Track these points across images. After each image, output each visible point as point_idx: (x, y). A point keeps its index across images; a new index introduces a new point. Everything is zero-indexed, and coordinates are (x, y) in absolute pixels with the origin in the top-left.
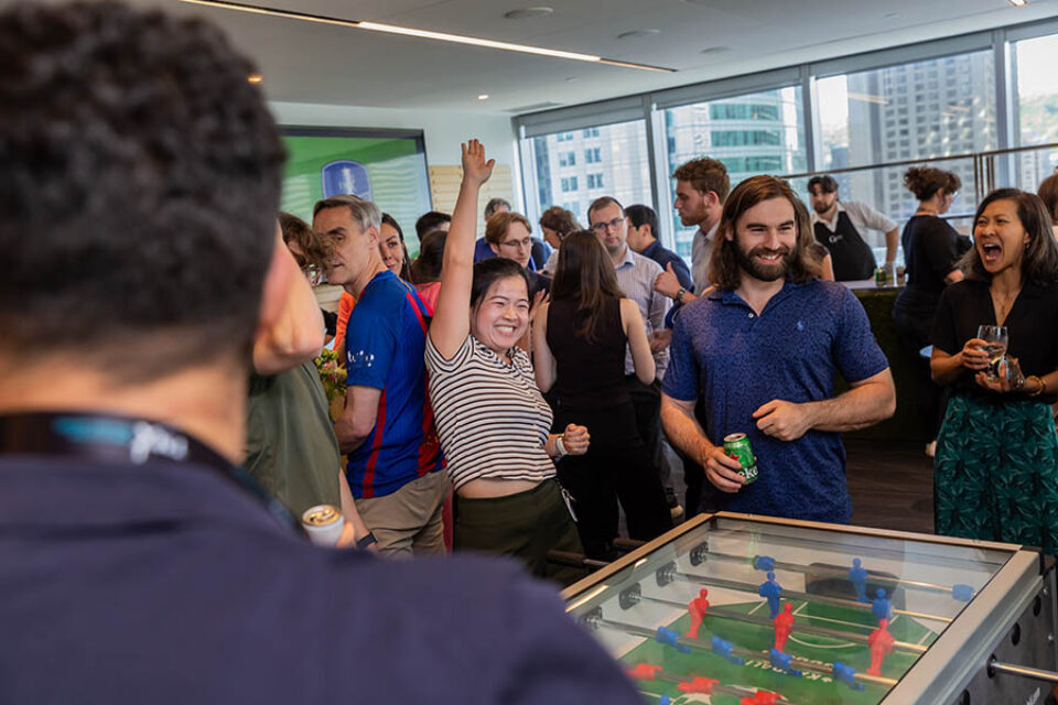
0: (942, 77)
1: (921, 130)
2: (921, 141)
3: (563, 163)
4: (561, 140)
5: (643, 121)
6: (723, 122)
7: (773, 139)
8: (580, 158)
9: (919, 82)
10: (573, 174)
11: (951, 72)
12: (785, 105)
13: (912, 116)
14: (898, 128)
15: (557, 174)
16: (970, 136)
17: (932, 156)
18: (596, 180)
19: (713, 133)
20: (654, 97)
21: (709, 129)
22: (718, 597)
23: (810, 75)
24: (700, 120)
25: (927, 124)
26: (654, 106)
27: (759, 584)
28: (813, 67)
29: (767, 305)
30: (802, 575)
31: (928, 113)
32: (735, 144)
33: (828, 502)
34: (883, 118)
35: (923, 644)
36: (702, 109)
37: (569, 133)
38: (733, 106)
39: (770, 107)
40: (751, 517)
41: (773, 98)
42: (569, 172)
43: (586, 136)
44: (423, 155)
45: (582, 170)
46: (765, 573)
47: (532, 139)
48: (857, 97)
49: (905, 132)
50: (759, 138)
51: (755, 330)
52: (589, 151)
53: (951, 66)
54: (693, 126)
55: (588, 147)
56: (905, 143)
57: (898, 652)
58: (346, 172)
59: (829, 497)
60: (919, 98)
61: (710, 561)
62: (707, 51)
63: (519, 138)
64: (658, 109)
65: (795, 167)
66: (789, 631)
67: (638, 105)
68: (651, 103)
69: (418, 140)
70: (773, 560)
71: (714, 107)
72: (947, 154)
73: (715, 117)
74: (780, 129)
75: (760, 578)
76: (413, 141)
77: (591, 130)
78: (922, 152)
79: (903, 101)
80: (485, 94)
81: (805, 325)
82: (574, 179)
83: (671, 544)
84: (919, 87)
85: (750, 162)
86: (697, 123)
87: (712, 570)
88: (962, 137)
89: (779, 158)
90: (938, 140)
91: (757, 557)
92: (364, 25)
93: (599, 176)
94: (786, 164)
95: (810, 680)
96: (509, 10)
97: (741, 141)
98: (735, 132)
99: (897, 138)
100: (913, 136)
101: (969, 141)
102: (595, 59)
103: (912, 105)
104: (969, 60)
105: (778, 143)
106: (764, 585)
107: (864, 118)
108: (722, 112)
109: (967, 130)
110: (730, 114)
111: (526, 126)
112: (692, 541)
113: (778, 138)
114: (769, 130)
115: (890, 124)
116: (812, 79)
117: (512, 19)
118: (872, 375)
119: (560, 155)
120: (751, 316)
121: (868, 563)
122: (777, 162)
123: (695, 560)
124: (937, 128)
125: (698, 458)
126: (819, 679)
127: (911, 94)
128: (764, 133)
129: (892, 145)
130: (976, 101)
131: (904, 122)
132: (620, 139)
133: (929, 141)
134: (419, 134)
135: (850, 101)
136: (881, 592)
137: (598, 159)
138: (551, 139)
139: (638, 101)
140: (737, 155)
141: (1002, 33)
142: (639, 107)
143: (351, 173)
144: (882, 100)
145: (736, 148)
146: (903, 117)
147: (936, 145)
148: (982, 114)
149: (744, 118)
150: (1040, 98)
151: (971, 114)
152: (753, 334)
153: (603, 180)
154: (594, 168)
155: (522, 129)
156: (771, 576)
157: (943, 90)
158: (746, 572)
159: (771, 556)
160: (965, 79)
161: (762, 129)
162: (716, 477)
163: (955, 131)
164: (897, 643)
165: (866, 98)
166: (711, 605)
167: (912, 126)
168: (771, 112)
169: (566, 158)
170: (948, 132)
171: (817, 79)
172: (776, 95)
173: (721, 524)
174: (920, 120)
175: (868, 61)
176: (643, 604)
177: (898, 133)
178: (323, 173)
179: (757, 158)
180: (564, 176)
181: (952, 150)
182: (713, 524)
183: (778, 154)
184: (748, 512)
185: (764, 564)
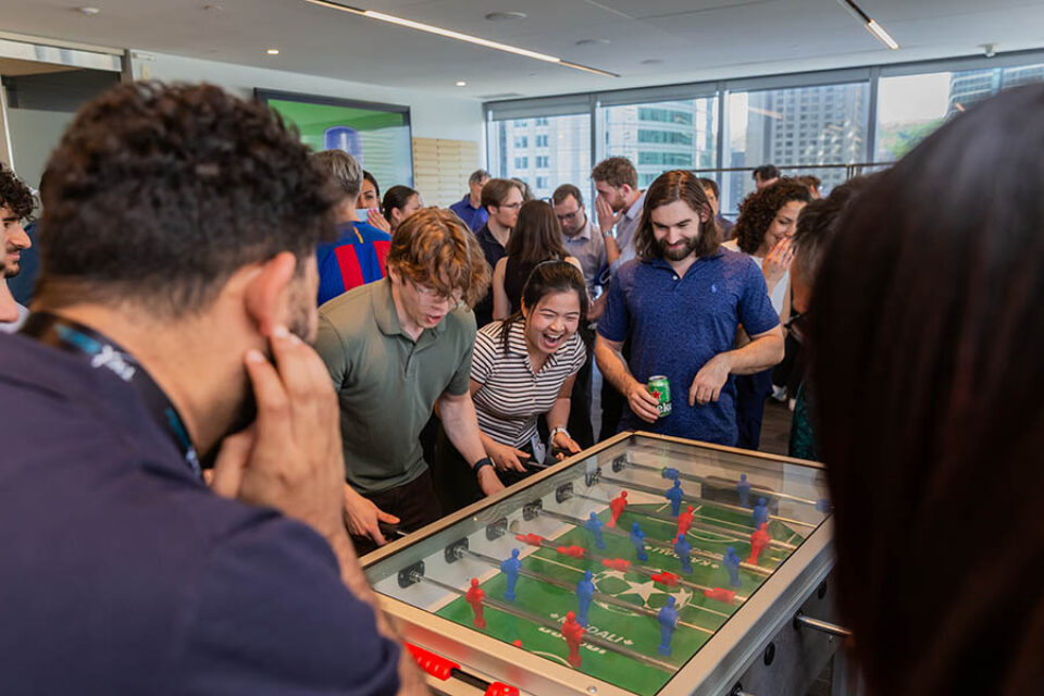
0: (822, 102)
1: (802, 143)
2: (802, 152)
3: (518, 145)
4: (517, 126)
5: (589, 116)
6: (647, 122)
7: (687, 140)
8: (532, 142)
9: (805, 105)
10: (525, 155)
11: (829, 98)
12: (698, 113)
13: (796, 131)
14: (785, 140)
15: (514, 153)
16: (840, 151)
17: (810, 164)
18: (543, 161)
19: (640, 131)
20: (599, 96)
21: (637, 128)
22: (634, 498)
23: (725, 89)
24: (630, 119)
25: (808, 139)
26: (599, 104)
27: (665, 489)
28: (729, 84)
29: (688, 271)
30: (699, 485)
31: (808, 130)
32: (657, 141)
33: (720, 430)
34: (774, 131)
35: (791, 543)
36: (630, 110)
37: (524, 121)
38: (658, 110)
39: (687, 114)
40: (663, 437)
41: (690, 107)
42: (521, 153)
43: (539, 123)
44: (407, 128)
45: (532, 152)
46: (673, 481)
47: (498, 123)
48: (756, 110)
49: (789, 144)
50: (675, 138)
51: (678, 290)
52: (539, 138)
53: (831, 94)
54: (624, 124)
55: (539, 133)
56: (789, 153)
57: (772, 548)
58: (344, 136)
59: (722, 427)
60: (803, 117)
61: (628, 470)
62: (645, 62)
63: (487, 120)
64: (602, 106)
65: (702, 164)
66: (689, 527)
67: (587, 101)
68: (596, 101)
69: (405, 115)
70: (678, 472)
71: (642, 110)
72: (821, 164)
73: (642, 118)
74: (692, 132)
75: (669, 485)
76: (401, 116)
77: (542, 119)
78: (801, 160)
79: (791, 118)
80: (464, 81)
81: (718, 288)
82: (526, 159)
83: (595, 457)
84: (804, 109)
85: (667, 157)
86: (627, 121)
87: (629, 476)
88: (834, 152)
89: (690, 156)
90: (815, 152)
91: (665, 468)
92: (369, 14)
93: (546, 158)
94: (695, 160)
95: (703, 566)
96: (490, 12)
97: (661, 139)
98: (657, 132)
99: (784, 148)
100: (796, 148)
101: (838, 155)
102: (556, 60)
103: (797, 123)
104: (845, 89)
105: (690, 144)
106: (671, 490)
107: (761, 129)
108: (648, 114)
109: (837, 147)
110: (654, 116)
111: (494, 112)
112: (615, 453)
113: (691, 139)
114: (684, 132)
115: (779, 136)
116: (726, 93)
117: (491, 19)
118: (769, 329)
119: (516, 138)
120: (675, 278)
121: (753, 479)
122: (688, 159)
123: (616, 468)
124: (815, 143)
125: (624, 391)
126: (709, 566)
127: (798, 113)
128: (680, 134)
129: (779, 153)
130: (847, 124)
131: (790, 135)
132: (567, 128)
133: (807, 153)
134: (405, 110)
135: (750, 113)
136: (762, 500)
137: (546, 144)
138: (510, 124)
139: (586, 99)
140: (657, 151)
141: (877, 70)
142: (585, 103)
143: (348, 138)
144: (775, 115)
145: (657, 145)
146: (790, 131)
147: (813, 157)
148: (850, 135)
149: (665, 121)
150: (897, 125)
151: (842, 134)
152: (675, 293)
153: (549, 162)
154: (543, 152)
155: (490, 114)
156: (677, 484)
157: (822, 113)
158: (655, 480)
159: (677, 469)
160: (839, 105)
161: (679, 131)
162: (639, 408)
163: (828, 147)
164: (772, 541)
165: (764, 112)
166: (629, 503)
167: (796, 140)
168: (687, 118)
169: (520, 141)
170: (823, 147)
171: (730, 93)
172: (691, 104)
173: (640, 442)
174: (802, 135)
175: (769, 83)
176: (574, 499)
177: (784, 144)
178: (326, 136)
179: (673, 154)
180: (518, 155)
181: (825, 161)
182: (632, 440)
183: (689, 152)
184: (661, 433)
185: (669, 474)
